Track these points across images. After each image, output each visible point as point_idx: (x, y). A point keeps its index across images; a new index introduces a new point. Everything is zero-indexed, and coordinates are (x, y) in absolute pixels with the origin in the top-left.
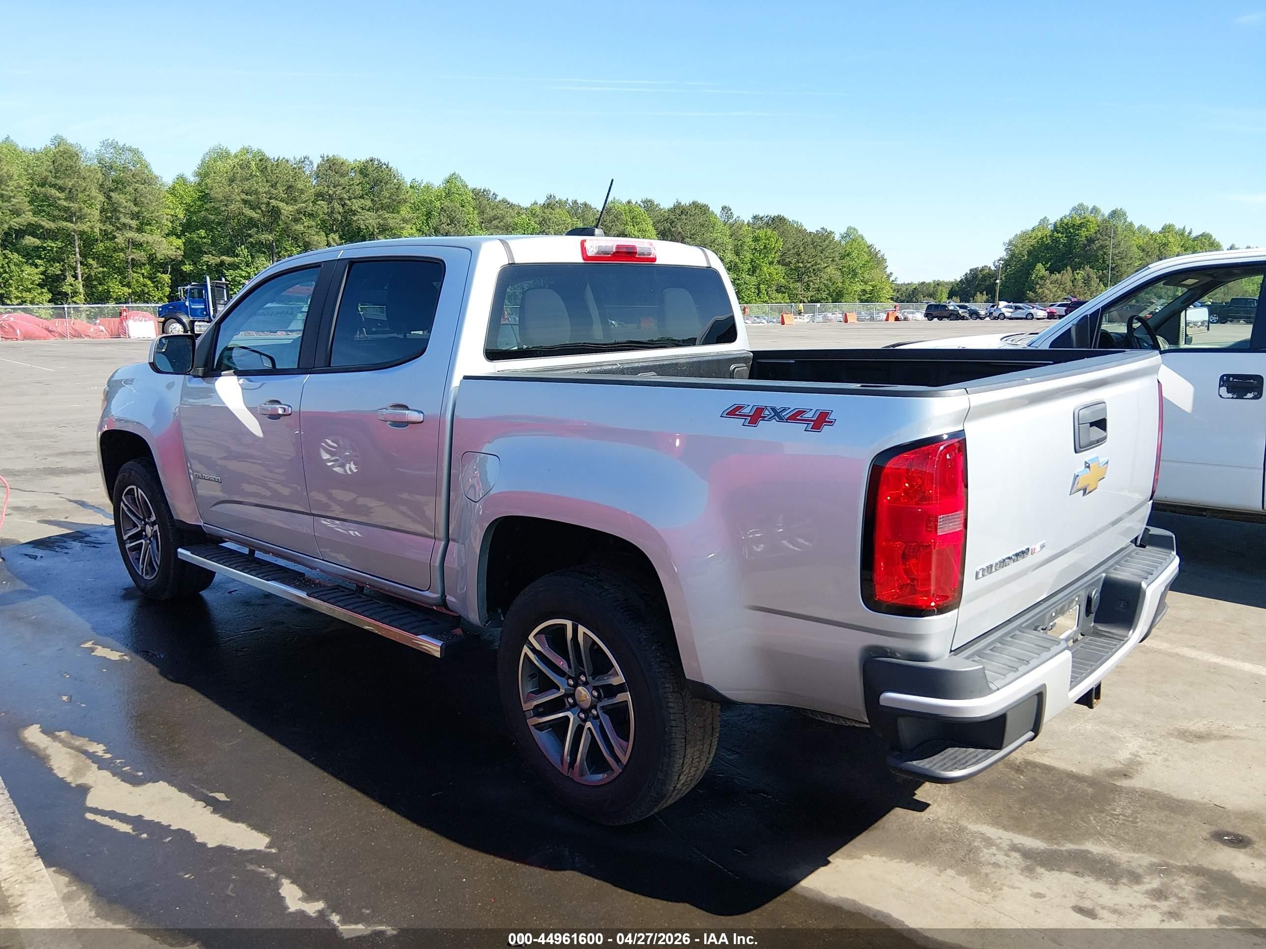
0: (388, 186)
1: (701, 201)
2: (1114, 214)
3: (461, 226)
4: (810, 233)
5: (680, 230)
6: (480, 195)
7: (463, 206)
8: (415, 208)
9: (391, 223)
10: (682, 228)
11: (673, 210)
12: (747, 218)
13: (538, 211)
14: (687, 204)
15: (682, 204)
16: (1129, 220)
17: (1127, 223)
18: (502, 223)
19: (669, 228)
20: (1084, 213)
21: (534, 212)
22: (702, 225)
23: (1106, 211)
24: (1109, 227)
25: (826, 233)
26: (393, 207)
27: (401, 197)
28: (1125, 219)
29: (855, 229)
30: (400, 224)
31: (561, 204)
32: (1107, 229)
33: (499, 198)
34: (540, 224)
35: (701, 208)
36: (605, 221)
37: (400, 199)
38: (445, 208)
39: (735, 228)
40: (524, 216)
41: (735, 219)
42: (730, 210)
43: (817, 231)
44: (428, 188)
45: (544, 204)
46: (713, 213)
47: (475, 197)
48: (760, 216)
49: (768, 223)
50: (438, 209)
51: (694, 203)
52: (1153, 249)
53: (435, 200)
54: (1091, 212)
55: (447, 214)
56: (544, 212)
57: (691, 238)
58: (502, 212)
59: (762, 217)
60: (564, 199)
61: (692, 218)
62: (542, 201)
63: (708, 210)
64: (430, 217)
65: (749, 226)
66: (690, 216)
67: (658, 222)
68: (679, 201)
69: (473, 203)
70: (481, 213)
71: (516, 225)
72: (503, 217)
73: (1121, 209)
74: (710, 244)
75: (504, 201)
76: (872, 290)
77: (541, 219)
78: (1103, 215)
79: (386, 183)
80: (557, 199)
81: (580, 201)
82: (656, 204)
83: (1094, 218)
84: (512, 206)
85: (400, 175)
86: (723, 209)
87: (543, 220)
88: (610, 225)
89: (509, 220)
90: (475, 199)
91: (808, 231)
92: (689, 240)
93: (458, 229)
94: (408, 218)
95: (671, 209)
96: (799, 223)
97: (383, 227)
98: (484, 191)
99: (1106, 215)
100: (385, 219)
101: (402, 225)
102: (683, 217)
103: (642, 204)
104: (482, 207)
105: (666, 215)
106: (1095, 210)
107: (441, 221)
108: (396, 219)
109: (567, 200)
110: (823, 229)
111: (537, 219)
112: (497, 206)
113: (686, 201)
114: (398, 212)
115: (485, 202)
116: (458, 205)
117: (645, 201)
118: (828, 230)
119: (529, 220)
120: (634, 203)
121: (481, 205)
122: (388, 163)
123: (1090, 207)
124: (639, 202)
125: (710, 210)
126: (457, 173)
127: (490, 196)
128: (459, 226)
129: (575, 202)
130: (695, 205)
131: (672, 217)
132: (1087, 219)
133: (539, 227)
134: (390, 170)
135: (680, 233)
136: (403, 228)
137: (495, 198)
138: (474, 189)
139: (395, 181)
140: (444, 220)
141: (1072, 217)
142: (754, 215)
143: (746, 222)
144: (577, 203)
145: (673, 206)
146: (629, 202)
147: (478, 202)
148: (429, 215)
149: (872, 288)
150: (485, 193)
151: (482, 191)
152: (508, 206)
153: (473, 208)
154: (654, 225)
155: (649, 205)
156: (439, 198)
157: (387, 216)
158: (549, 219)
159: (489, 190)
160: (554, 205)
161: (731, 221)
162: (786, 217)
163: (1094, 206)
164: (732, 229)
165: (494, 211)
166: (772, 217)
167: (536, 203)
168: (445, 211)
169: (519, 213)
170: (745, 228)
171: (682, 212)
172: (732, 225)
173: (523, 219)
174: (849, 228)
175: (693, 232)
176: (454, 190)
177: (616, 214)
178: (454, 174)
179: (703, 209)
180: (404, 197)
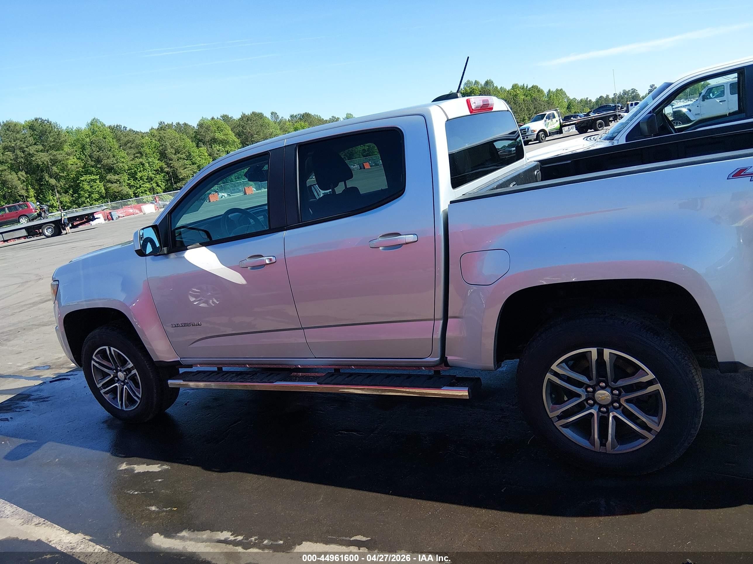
0: (52, 134)
1: (257, 111)
2: (487, 83)
3: (107, 151)
4: (326, 120)
5: (249, 130)
6: (115, 130)
7: (105, 138)
8: (72, 145)
9: (59, 157)
10: (250, 129)
11: (242, 119)
12: (287, 117)
13: (156, 133)
14: (249, 114)
15: (246, 115)
16: (495, 85)
17: (494, 87)
18: (133, 145)
19: (242, 131)
20: (471, 85)
21: (153, 134)
22: (262, 126)
23: (482, 82)
24: (486, 91)
25: (336, 119)
26: (58, 147)
27: (62, 140)
28: (493, 85)
29: (350, 114)
30: (66, 157)
31: (170, 126)
32: (485, 92)
33: (128, 129)
34: (159, 140)
35: (258, 116)
36: (200, 133)
37: (62, 141)
38: (93, 141)
39: (281, 124)
40: (147, 138)
41: (281, 119)
42: (276, 114)
43: (330, 119)
44: (78, 131)
45: (158, 128)
46: (266, 117)
47: (111, 131)
48: (295, 115)
49: (300, 119)
50: (89, 143)
51: (253, 113)
52: (511, 99)
53: (85, 137)
54: (475, 84)
55: (96, 145)
56: (159, 133)
57: (257, 134)
58: (132, 137)
59: (296, 116)
60: (171, 123)
61: (255, 122)
62: (156, 126)
63: (263, 116)
64: (84, 149)
65: (290, 122)
66: (253, 121)
67: (234, 127)
68: (244, 113)
69: (111, 135)
70: (119, 140)
71: (143, 144)
72: (134, 141)
73: (490, 80)
74: (269, 136)
75: (131, 130)
76: (369, 149)
77: (159, 138)
78: (481, 85)
79: (50, 133)
80: (166, 124)
81: (181, 123)
82: (230, 117)
83: (477, 88)
84: (137, 133)
85: (58, 125)
86: (272, 114)
87: (160, 138)
88: (204, 134)
89: (138, 142)
90: (112, 132)
91: (325, 120)
92: (256, 135)
93: (105, 153)
94: (70, 152)
95: (240, 119)
96: (318, 116)
97: (54, 161)
98: (117, 126)
99: (483, 85)
100: (54, 155)
101: (67, 157)
102: (249, 122)
103: (221, 118)
104: (118, 136)
105: (238, 122)
106: (476, 83)
107: (92, 150)
108: (62, 154)
109: (172, 123)
110: (333, 117)
111: (156, 138)
112: (128, 134)
113: (248, 113)
114: (63, 150)
115: (119, 133)
116: (101, 138)
117: (223, 116)
118: (336, 117)
119: (151, 139)
120: (216, 119)
121: (117, 135)
122: (48, 119)
123: (474, 82)
124: (219, 117)
125: (264, 115)
126: (96, 118)
127: (122, 129)
128: (106, 151)
129: (178, 124)
130: (254, 113)
131: (242, 123)
132: (473, 89)
133: (158, 142)
134: (51, 123)
135: (249, 132)
136: (68, 159)
137: (126, 130)
138: (110, 126)
139: (56, 130)
140: (94, 149)
141: (465, 89)
142: (291, 115)
143: (287, 120)
144: (180, 124)
145: (240, 117)
146: (213, 118)
147: (115, 134)
148: (83, 148)
149: (368, 148)
150: (118, 128)
151: (116, 126)
152: (134, 133)
153: (112, 138)
154: (232, 130)
155: (225, 118)
156: (88, 136)
157: (55, 153)
158: (164, 137)
159: (120, 125)
160: (165, 127)
161: (278, 121)
162: (310, 113)
163: (476, 81)
164: (280, 125)
165: (127, 137)
166: (302, 114)
167: (152, 129)
168: (94, 143)
169: (143, 136)
170: (288, 123)
171: (248, 119)
172: (280, 123)
173: (147, 139)
174: (347, 114)
175: (257, 130)
176: (96, 129)
177: (207, 127)
178: (94, 119)
179: (260, 116)
180: (64, 139)
